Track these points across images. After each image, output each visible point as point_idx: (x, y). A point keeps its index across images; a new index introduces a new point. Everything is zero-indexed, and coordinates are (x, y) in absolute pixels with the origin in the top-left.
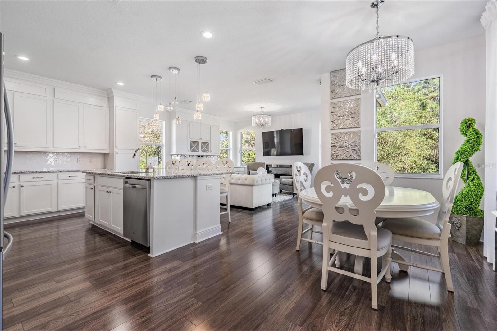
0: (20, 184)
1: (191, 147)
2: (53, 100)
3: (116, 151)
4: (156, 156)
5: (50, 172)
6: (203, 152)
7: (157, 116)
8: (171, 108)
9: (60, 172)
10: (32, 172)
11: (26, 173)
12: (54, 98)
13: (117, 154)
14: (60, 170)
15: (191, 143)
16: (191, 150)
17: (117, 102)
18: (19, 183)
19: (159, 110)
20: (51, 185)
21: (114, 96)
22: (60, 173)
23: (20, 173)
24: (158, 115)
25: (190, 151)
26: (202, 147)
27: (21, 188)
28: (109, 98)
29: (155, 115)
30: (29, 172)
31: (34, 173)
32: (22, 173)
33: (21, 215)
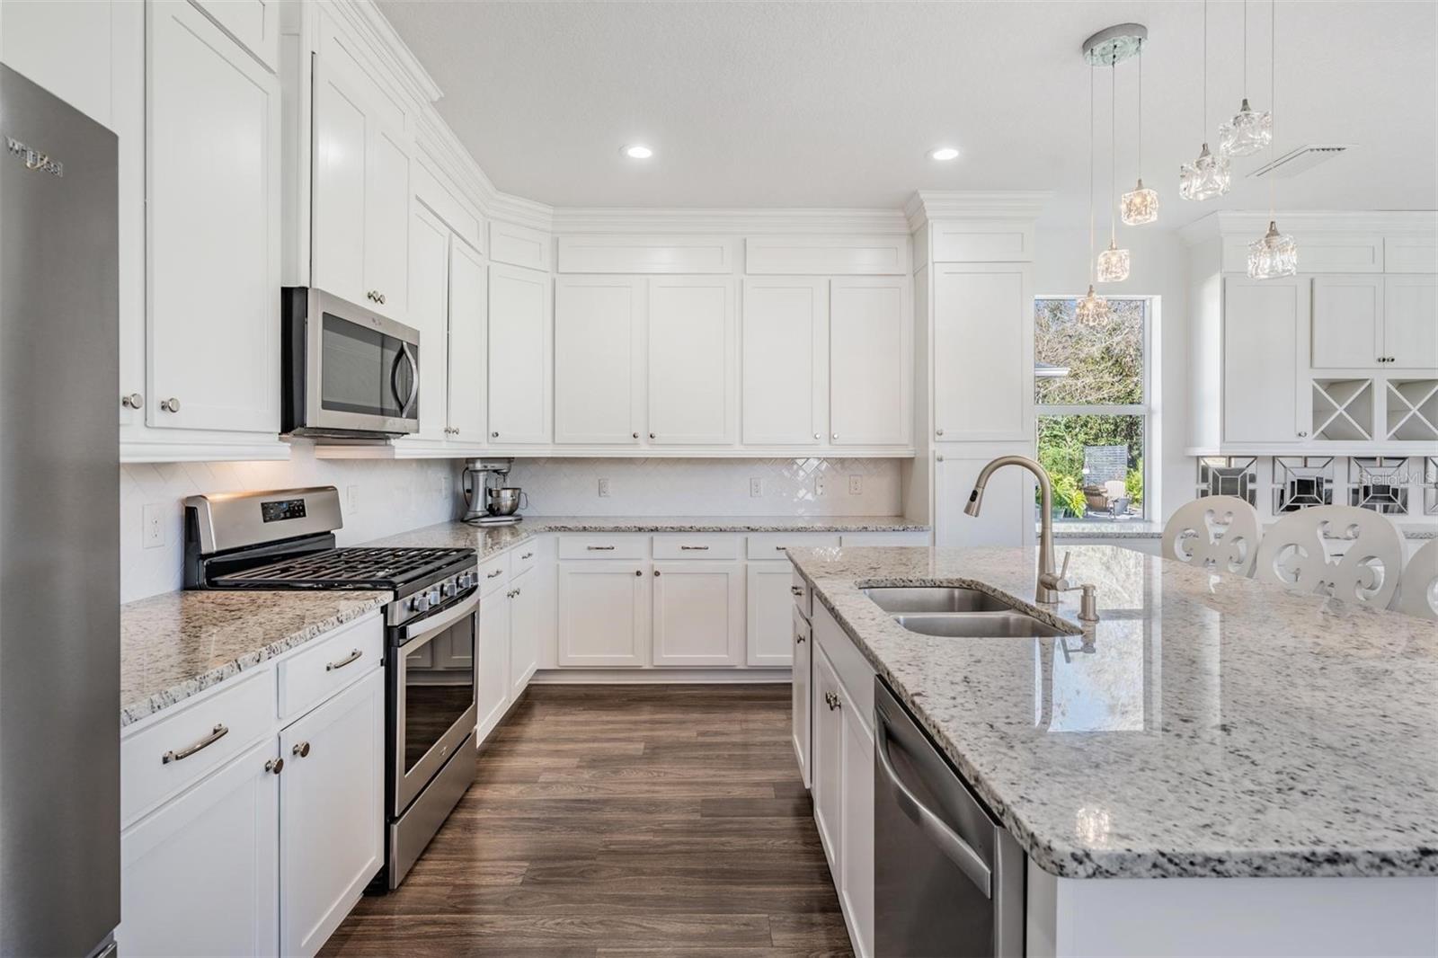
0: (653, 566)
1: (1320, 411)
2: (742, 281)
3: (934, 452)
4: (1118, 439)
5: (725, 531)
6: (1400, 436)
7: (1114, 259)
8: (1217, 178)
9: (752, 530)
10: (681, 530)
11: (665, 530)
12: (745, 273)
13: (937, 463)
14: (752, 526)
15: (1315, 391)
16: (1315, 430)
17: (943, 246)
18: (652, 562)
19: (1129, 223)
20: (727, 574)
21: (930, 222)
22: (751, 535)
23: (652, 530)
24: (1124, 252)
25: (1310, 436)
26: (1394, 411)
27: (656, 578)
28: (912, 235)
29: (1101, 260)
30: (672, 528)
31: (684, 531)
32: (656, 530)
33: (655, 664)
